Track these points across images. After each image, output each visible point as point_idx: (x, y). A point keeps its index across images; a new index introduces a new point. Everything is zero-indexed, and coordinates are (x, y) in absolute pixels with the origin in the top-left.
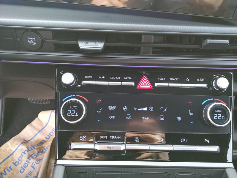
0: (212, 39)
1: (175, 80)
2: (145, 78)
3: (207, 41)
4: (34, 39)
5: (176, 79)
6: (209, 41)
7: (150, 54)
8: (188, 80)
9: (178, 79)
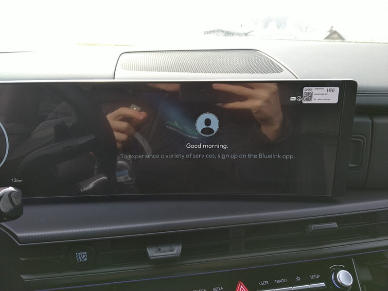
0: (316, 223)
1: (281, 282)
2: (241, 285)
3: (311, 228)
4: (85, 253)
5: (283, 281)
6: (313, 227)
7: (243, 251)
8: (298, 279)
9: (285, 280)
